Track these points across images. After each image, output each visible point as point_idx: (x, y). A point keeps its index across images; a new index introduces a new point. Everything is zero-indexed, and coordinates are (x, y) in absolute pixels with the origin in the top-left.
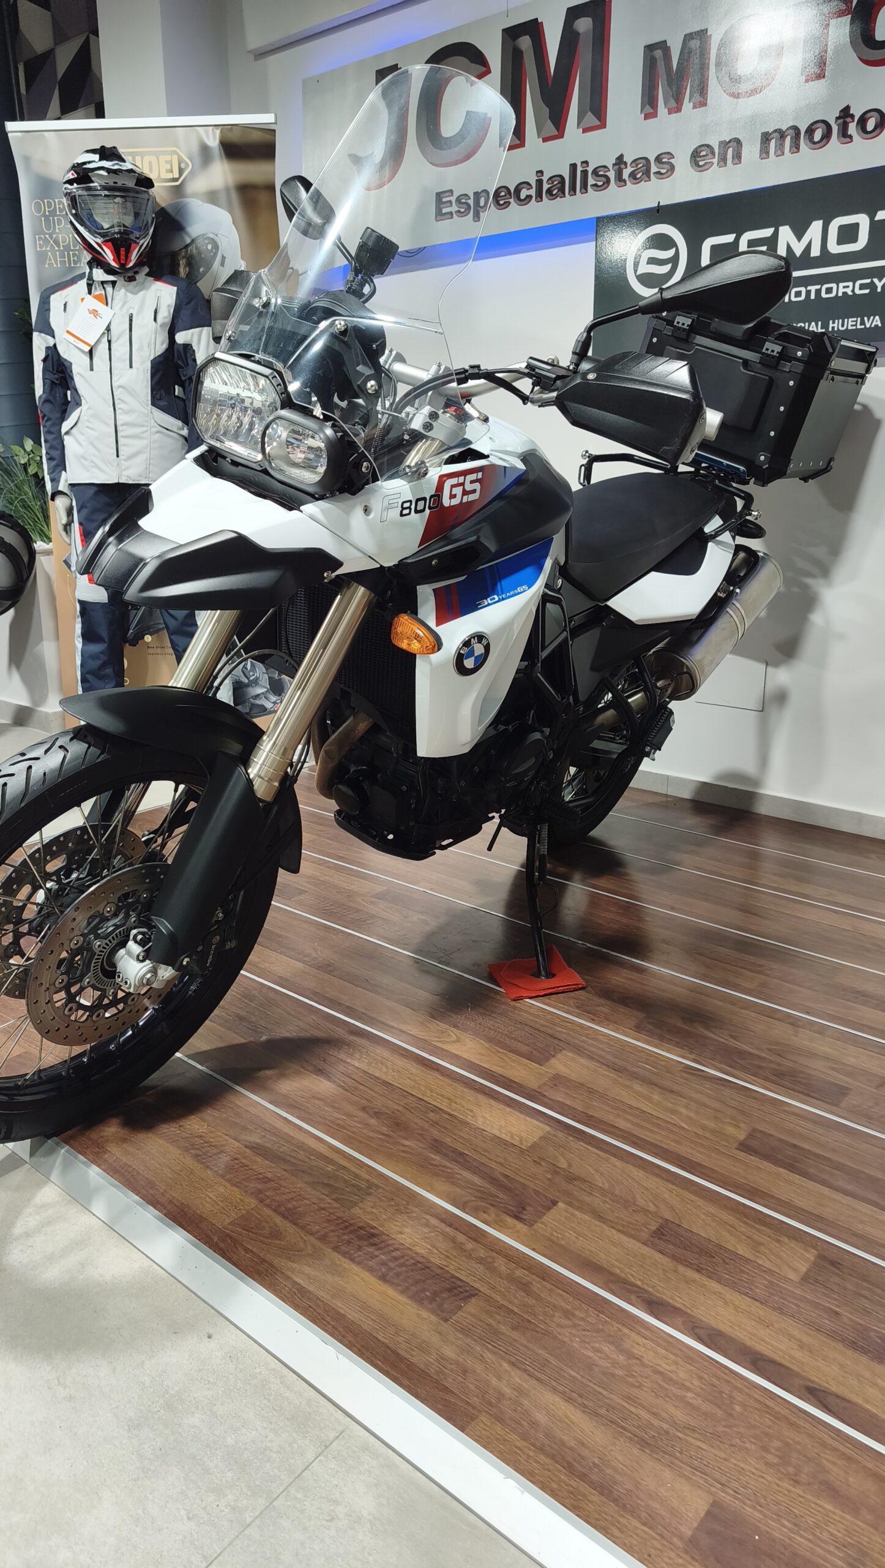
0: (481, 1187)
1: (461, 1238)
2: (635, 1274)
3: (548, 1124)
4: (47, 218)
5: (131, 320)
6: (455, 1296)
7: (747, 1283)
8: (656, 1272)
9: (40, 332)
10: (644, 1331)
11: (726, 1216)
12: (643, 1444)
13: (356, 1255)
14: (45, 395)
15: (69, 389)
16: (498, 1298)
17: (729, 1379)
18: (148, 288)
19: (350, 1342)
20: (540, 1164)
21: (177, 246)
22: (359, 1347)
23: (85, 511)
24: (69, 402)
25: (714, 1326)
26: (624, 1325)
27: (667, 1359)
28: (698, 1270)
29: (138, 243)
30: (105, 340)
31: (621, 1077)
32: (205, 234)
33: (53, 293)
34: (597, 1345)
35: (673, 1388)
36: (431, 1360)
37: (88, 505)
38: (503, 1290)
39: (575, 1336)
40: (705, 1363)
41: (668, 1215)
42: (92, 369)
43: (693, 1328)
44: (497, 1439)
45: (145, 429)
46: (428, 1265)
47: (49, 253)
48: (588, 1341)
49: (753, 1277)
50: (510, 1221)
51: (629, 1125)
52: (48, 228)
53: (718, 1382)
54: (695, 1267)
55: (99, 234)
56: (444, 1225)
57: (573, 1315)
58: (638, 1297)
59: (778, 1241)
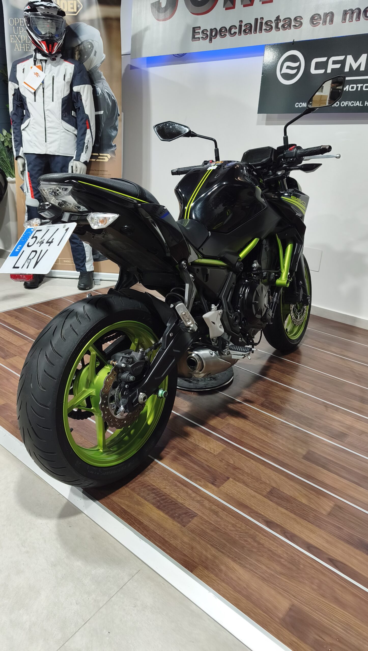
0: (198, 470)
1: (190, 492)
2: (261, 510)
3: (225, 445)
4: (16, 27)
5: (53, 79)
6: (188, 516)
7: (306, 515)
8: (269, 509)
9: (12, 81)
10: (264, 533)
11: (298, 487)
12: (264, 579)
13: (147, 497)
14: (13, 111)
15: (25, 109)
16: (205, 518)
17: (298, 554)
18: (61, 64)
19: (145, 534)
20: (221, 461)
21: (75, 45)
22: (149, 536)
23: (30, 166)
24: (25, 115)
25: (293, 532)
26: (256, 531)
27: (274, 545)
28: (286, 509)
29: (58, 42)
30: (41, 87)
31: (255, 426)
32: (88, 40)
33: (18, 63)
34: (246, 539)
35: (276, 557)
36: (178, 543)
37: (32, 163)
38: (207, 514)
39: (237, 534)
40: (289, 548)
41: (274, 485)
42: (35, 101)
43: (284, 533)
44: (206, 576)
45: (58, 130)
46: (177, 502)
47: (16, 44)
48: (242, 537)
49: (309, 512)
50: (210, 485)
51: (258, 446)
52: (16, 32)
53: (293, 555)
54: (285, 507)
55: (40, 37)
56: (182, 485)
57: (236, 526)
58: (262, 519)
59: (318, 498)
